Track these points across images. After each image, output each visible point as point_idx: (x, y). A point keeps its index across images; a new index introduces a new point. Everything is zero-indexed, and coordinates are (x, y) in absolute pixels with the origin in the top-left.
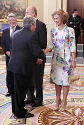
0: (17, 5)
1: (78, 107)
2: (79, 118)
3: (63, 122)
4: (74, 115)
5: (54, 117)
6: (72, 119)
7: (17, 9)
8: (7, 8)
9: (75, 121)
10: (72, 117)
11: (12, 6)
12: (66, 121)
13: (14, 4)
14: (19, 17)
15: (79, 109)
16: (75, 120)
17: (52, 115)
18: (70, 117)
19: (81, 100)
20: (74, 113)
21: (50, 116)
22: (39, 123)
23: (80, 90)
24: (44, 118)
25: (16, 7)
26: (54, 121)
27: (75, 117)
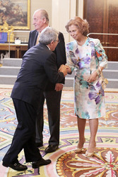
0: (15, 6)
1: (109, 149)
2: (112, 166)
3: (90, 172)
4: (105, 161)
5: (77, 164)
6: (103, 167)
7: (15, 12)
8: (3, 11)
9: (108, 170)
10: (102, 164)
11: (9, 8)
12: (95, 169)
13: (12, 5)
14: (18, 23)
15: (109, 152)
16: (107, 168)
17: (75, 162)
18: (100, 164)
19: (112, 139)
20: (104, 158)
21: (71, 162)
22: (58, 173)
23: (108, 125)
24: (64, 166)
25: (15, 9)
26: (78, 170)
27: (106, 163)
